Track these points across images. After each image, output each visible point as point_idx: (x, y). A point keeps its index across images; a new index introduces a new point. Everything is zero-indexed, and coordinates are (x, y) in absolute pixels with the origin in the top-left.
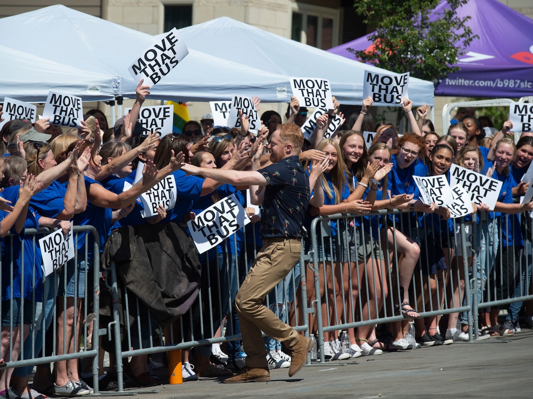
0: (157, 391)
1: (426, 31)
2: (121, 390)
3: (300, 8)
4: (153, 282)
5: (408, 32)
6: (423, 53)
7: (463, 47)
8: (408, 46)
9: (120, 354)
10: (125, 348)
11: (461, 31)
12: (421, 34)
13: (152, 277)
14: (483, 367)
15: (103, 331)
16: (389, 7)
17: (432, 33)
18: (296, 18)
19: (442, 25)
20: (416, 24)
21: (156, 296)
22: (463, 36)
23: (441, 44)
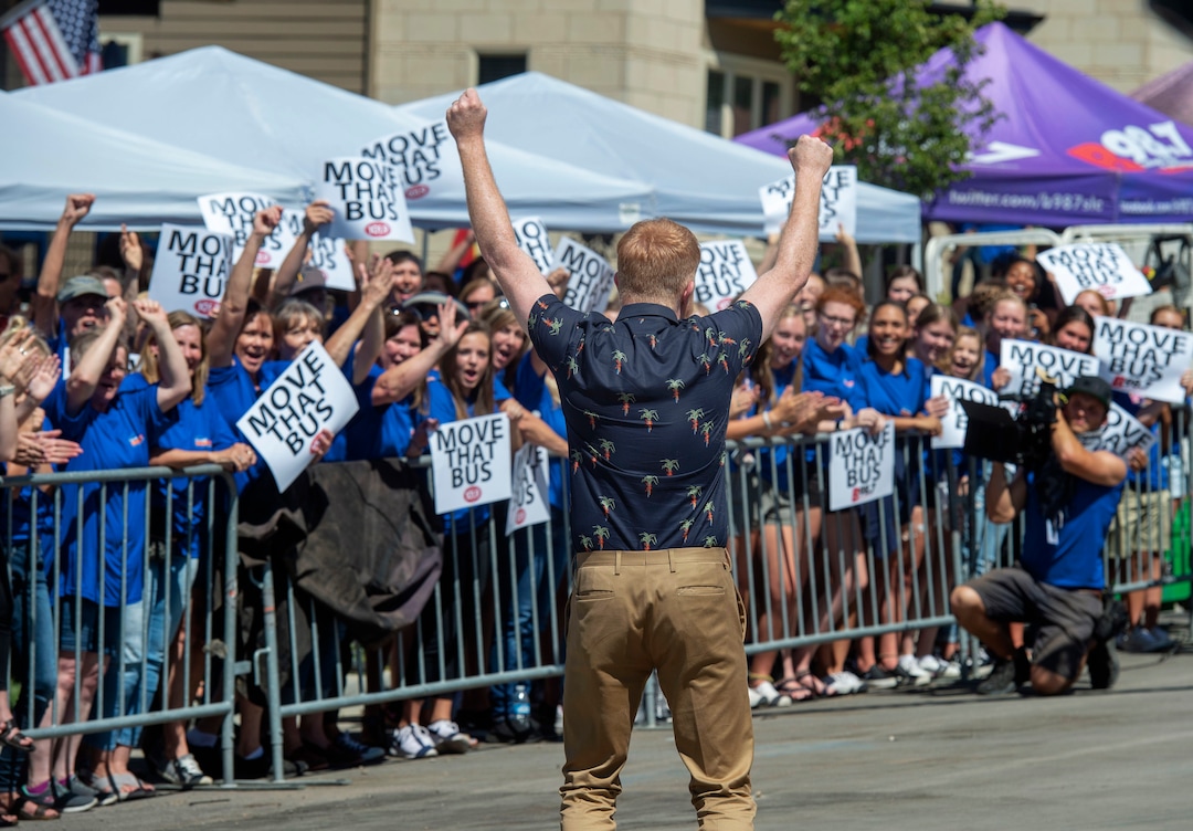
0: (347, 781)
1: (912, 106)
2: (280, 780)
3: (721, 62)
4: (349, 569)
5: (880, 105)
6: (906, 143)
7: (978, 134)
8: (878, 131)
9: (278, 711)
10: (287, 698)
11: (974, 106)
12: (901, 109)
13: (347, 560)
14: (968, 734)
15: (244, 667)
16: (844, 60)
17: (923, 109)
18: (715, 80)
19: (941, 94)
20: (894, 92)
21: (357, 596)
22: (979, 114)
23: (937, 128)
